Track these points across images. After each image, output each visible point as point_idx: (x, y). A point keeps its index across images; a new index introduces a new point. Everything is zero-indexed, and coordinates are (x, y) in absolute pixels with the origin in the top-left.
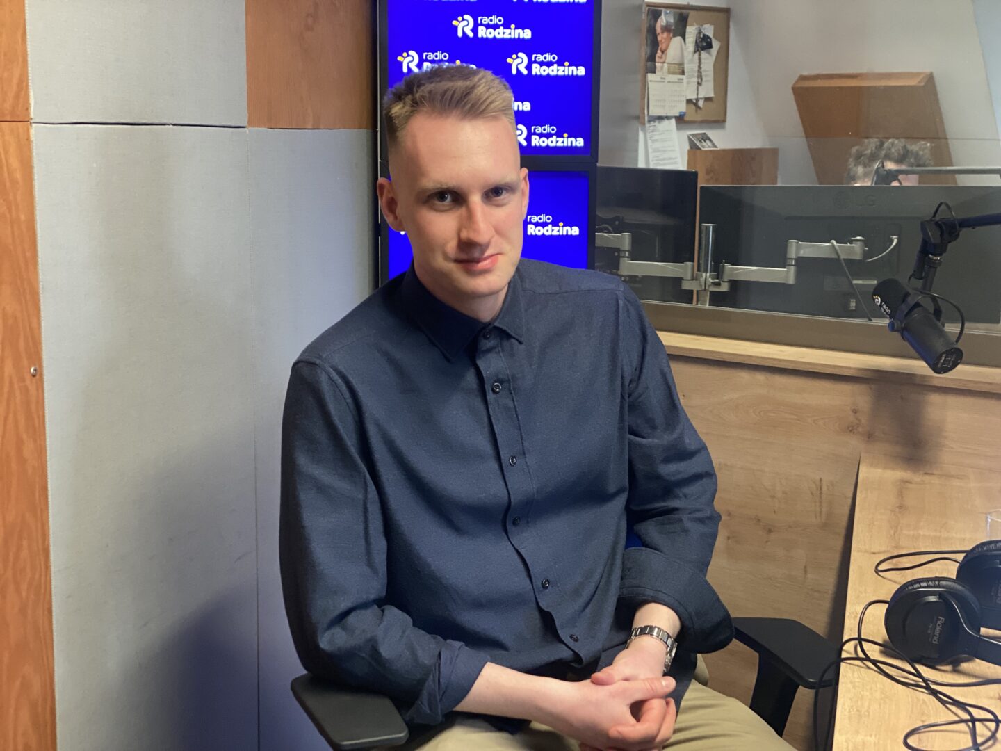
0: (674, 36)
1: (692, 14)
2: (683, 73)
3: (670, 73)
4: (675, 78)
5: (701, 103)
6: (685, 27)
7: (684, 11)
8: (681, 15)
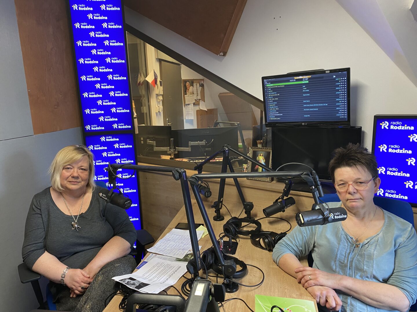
0: (191, 86)
1: (194, 81)
2: (194, 94)
3: (190, 94)
4: (192, 95)
5: (198, 100)
6: (193, 84)
7: (193, 81)
8: (192, 81)
